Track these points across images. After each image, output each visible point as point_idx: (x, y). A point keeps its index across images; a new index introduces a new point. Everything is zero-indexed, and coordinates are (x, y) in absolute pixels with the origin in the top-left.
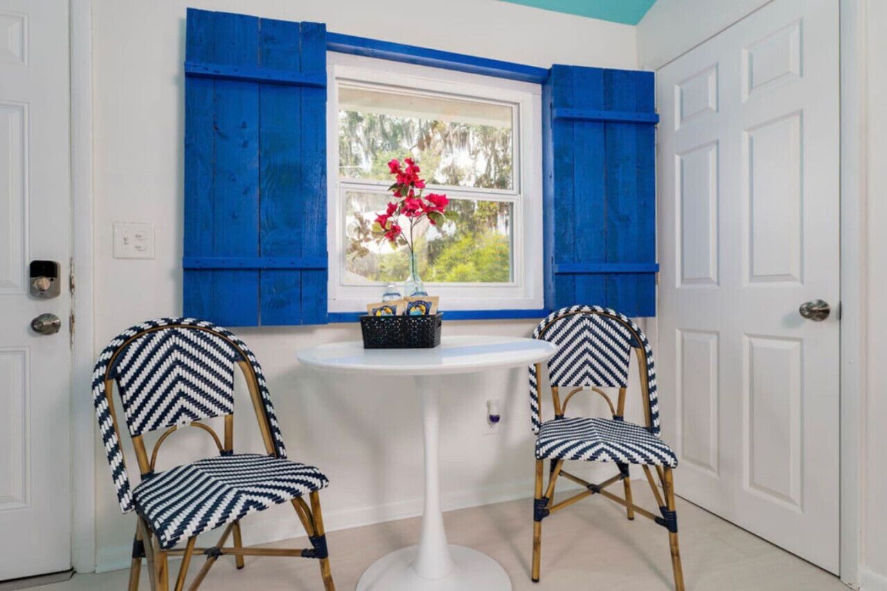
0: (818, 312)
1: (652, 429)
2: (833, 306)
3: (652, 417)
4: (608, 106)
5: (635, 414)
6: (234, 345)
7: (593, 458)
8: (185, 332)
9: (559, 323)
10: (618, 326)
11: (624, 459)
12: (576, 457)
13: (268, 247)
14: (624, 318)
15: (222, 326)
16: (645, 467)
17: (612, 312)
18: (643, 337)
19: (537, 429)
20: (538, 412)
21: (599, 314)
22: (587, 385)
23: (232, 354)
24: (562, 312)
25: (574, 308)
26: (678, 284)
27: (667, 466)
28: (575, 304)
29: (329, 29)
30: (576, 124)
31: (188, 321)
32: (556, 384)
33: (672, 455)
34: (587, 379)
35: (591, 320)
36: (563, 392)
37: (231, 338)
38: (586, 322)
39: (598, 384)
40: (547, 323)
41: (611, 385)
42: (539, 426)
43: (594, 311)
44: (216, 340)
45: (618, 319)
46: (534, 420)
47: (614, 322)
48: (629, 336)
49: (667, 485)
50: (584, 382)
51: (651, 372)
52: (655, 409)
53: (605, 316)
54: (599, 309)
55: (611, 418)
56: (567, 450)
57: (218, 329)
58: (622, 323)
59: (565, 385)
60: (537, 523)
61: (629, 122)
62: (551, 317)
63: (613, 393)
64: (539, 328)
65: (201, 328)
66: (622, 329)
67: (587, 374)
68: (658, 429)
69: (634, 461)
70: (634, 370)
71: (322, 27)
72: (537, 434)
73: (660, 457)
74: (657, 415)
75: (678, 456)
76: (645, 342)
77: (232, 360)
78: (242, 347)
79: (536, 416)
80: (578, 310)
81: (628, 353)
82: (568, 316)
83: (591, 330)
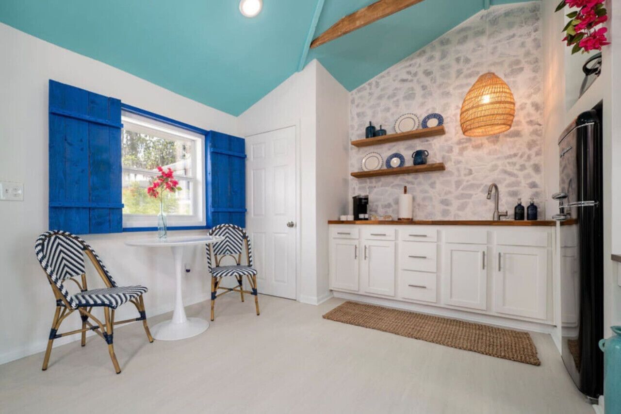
0: (291, 225)
1: (250, 266)
2: (294, 223)
3: (250, 262)
4: (230, 150)
5: (244, 262)
6: (82, 242)
7: (231, 275)
8: (61, 237)
9: (217, 231)
10: (238, 231)
11: (241, 274)
12: (226, 275)
13: (94, 198)
14: (241, 229)
15: (75, 234)
16: (248, 276)
17: (236, 227)
18: (247, 235)
19: (210, 270)
20: (210, 264)
21: (232, 227)
22: (228, 253)
23: (82, 247)
24: (218, 226)
25: (223, 225)
26: (252, 215)
27: (254, 274)
28: (222, 224)
29: (122, 102)
30: (219, 155)
31: (61, 232)
32: (216, 254)
33: (256, 271)
34: (228, 252)
35: (229, 229)
36: (219, 257)
37: (80, 240)
38: (227, 230)
39: (232, 253)
40: (212, 231)
41: (236, 253)
42: (211, 269)
43: (230, 226)
44: (74, 240)
45: (238, 229)
46: (209, 267)
47: (237, 230)
48: (242, 235)
49: (254, 281)
50: (226, 253)
51: (249, 247)
52: (251, 259)
53: (234, 228)
54: (232, 225)
55: (236, 265)
56: (223, 274)
57: (73, 236)
58: (240, 230)
59: (220, 254)
60: (213, 301)
61: (237, 157)
62: (214, 228)
63: (237, 256)
64: (210, 233)
65: (67, 235)
66: (240, 232)
67: (228, 249)
68: (252, 265)
69: (244, 274)
70: (244, 247)
71: (120, 101)
72: (211, 272)
73: (252, 272)
74: (251, 261)
75: (257, 270)
76: (248, 237)
77: (82, 249)
78: (85, 244)
79: (209, 265)
80: (224, 226)
81: (242, 241)
82: (220, 228)
83: (229, 233)
